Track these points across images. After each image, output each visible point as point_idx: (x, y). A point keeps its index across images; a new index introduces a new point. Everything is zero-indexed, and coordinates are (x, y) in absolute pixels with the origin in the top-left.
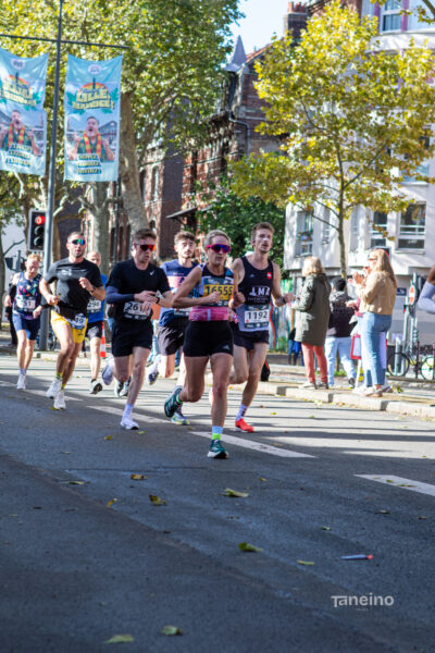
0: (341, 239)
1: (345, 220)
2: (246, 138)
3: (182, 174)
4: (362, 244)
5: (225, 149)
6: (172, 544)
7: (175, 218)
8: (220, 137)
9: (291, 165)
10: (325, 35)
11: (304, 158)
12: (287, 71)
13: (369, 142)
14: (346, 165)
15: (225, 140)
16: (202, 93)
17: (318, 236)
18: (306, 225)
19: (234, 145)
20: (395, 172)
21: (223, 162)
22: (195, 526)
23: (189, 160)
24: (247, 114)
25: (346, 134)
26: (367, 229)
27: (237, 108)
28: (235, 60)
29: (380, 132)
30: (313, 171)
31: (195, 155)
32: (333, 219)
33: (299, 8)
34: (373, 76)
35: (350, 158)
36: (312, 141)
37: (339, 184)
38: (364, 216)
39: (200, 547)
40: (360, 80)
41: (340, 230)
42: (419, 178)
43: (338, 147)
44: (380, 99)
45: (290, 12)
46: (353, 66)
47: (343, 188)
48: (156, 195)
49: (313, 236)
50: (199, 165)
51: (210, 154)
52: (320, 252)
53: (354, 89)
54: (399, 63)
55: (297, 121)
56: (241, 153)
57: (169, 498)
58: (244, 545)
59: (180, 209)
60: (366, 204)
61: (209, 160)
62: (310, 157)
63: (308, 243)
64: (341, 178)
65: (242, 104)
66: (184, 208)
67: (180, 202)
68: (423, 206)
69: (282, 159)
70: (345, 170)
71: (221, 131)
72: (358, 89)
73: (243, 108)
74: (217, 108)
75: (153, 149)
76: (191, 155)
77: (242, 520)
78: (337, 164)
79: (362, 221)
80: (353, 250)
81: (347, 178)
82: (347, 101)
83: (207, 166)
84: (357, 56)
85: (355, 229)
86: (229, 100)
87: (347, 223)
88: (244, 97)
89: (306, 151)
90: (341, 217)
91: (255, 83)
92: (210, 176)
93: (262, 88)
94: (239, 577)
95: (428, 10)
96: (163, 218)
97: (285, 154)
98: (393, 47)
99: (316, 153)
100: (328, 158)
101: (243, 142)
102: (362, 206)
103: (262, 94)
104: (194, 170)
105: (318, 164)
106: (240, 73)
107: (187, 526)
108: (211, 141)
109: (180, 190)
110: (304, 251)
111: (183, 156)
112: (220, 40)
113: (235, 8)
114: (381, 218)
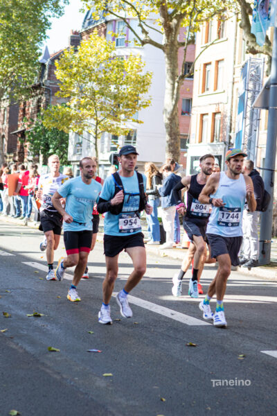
0: (96, 149)
1: (98, 139)
2: (50, 95)
3: (19, 112)
4: (106, 150)
5: (39, 101)
6: (14, 346)
7: (15, 134)
8: (37, 95)
9: (73, 112)
10: (90, 49)
11: (79, 109)
12: (71, 67)
13: (110, 102)
14: (99, 113)
15: (39, 96)
16: (27, 73)
17: (84, 145)
18: (79, 139)
19: (44, 98)
20: (122, 116)
21: (39, 107)
22: (25, 333)
23: (22, 106)
24: (50, 84)
25: (99, 98)
26: (109, 142)
27: (46, 81)
28: (44, 58)
29: (115, 97)
30: (83, 115)
31: (25, 103)
32: (92, 139)
33: (76, 33)
34: (112, 70)
35: (101, 109)
36: (83, 101)
37: (96, 121)
38: (107, 137)
39: (28, 349)
40: (106, 72)
41: (96, 144)
42: (134, 121)
43: (95, 104)
44: (116, 81)
45: (72, 35)
46: (103, 65)
47: (97, 124)
48: (5, 122)
49: (83, 145)
50: (27, 108)
51: (32, 103)
52: (86, 152)
53: (103, 76)
54: (125, 64)
55: (75, 90)
56: (47, 103)
57: (13, 312)
58: (50, 348)
59: (17, 129)
60: (109, 131)
61: (32, 106)
62: (81, 109)
63: (80, 148)
64: (96, 119)
65: (48, 79)
66: (20, 129)
67: (17, 126)
68: (135, 131)
69: (67, 109)
70: (98, 115)
71: (38, 91)
72: (105, 76)
73: (48, 81)
74: (36, 81)
75: (4, 100)
76: (22, 104)
77: (49, 327)
78: (95, 112)
79: (106, 139)
80: (102, 152)
81: (99, 119)
82: (99, 81)
83: (31, 108)
84: (105, 60)
85: (103, 142)
86: (42, 76)
87: (99, 140)
88: (49, 75)
89: (79, 106)
90: (96, 138)
91: (55, 71)
92: (32, 114)
93: (59, 74)
94: (48, 371)
95: (138, 40)
96: (9, 133)
97: (69, 107)
98: (122, 54)
99: (84, 107)
100: (90, 109)
101: (48, 97)
102: (106, 133)
103: (58, 77)
104: (24, 110)
105: (85, 111)
106: (47, 64)
107: (22, 332)
108: (33, 96)
109: (17, 121)
110: (78, 152)
111: (19, 104)
112: (36, 49)
113: (44, 33)
114: (115, 137)
